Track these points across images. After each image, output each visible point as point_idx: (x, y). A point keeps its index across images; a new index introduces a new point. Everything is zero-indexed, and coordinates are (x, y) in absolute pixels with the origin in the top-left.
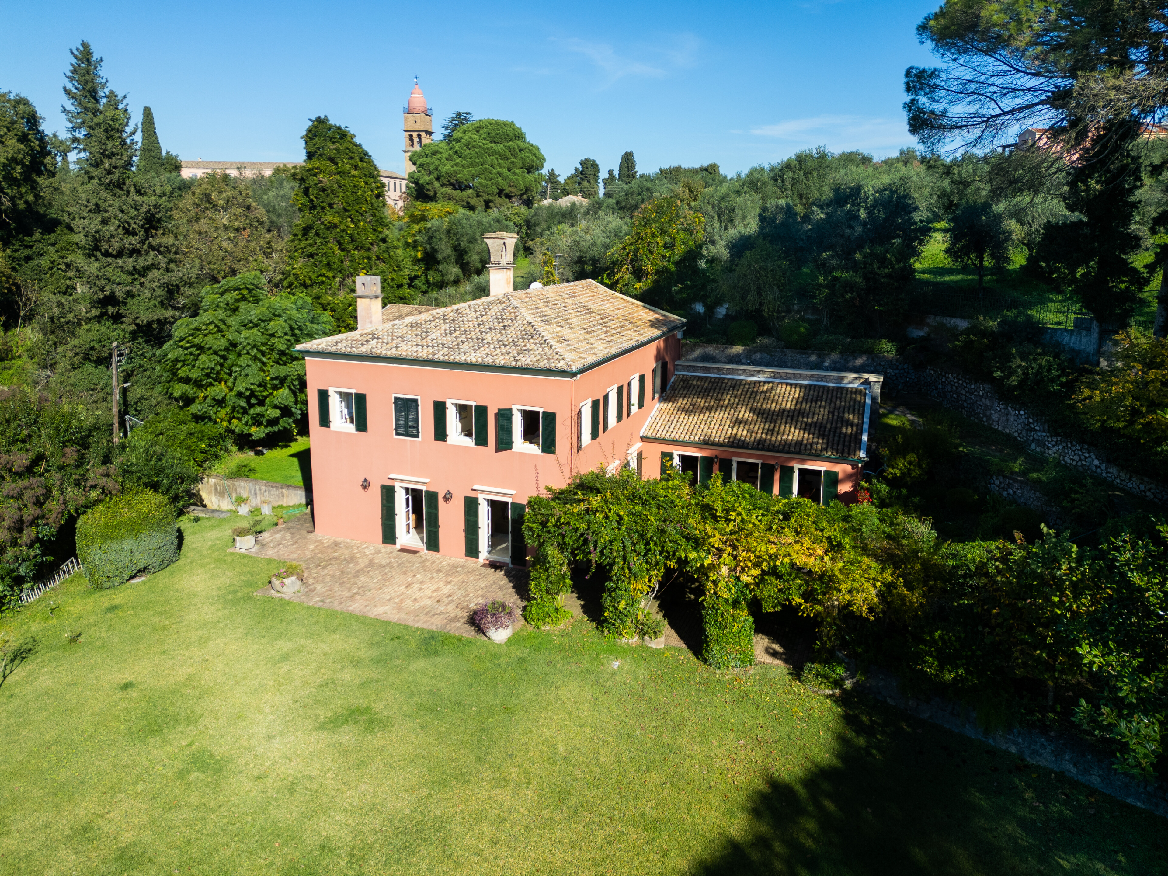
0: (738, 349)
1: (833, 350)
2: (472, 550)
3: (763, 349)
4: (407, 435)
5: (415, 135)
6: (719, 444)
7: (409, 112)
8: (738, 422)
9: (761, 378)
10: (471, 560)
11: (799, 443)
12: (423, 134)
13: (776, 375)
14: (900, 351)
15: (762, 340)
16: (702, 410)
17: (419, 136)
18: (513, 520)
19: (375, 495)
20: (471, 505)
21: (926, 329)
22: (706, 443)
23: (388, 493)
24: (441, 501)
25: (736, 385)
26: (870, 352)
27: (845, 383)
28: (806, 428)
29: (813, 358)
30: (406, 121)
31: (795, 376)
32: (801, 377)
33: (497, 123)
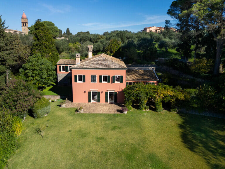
0: (130, 64)
1: (145, 64)
2: (106, 101)
3: (134, 64)
4: (94, 82)
5: (24, 23)
6: (136, 80)
7: (22, 18)
8: (137, 76)
9: (136, 69)
10: (106, 103)
11: (148, 79)
12: (26, 23)
13: (138, 68)
14: (155, 63)
15: (133, 63)
16: (130, 75)
17: (25, 24)
18: (115, 95)
19: (87, 94)
20: (106, 93)
21: (158, 60)
22: (134, 80)
23: (89, 93)
24: (101, 93)
25: (133, 70)
26: (151, 64)
27: (149, 69)
28: (148, 76)
29: (142, 65)
30: (22, 20)
31: (142, 68)
32: (143, 68)
33: (48, 22)
